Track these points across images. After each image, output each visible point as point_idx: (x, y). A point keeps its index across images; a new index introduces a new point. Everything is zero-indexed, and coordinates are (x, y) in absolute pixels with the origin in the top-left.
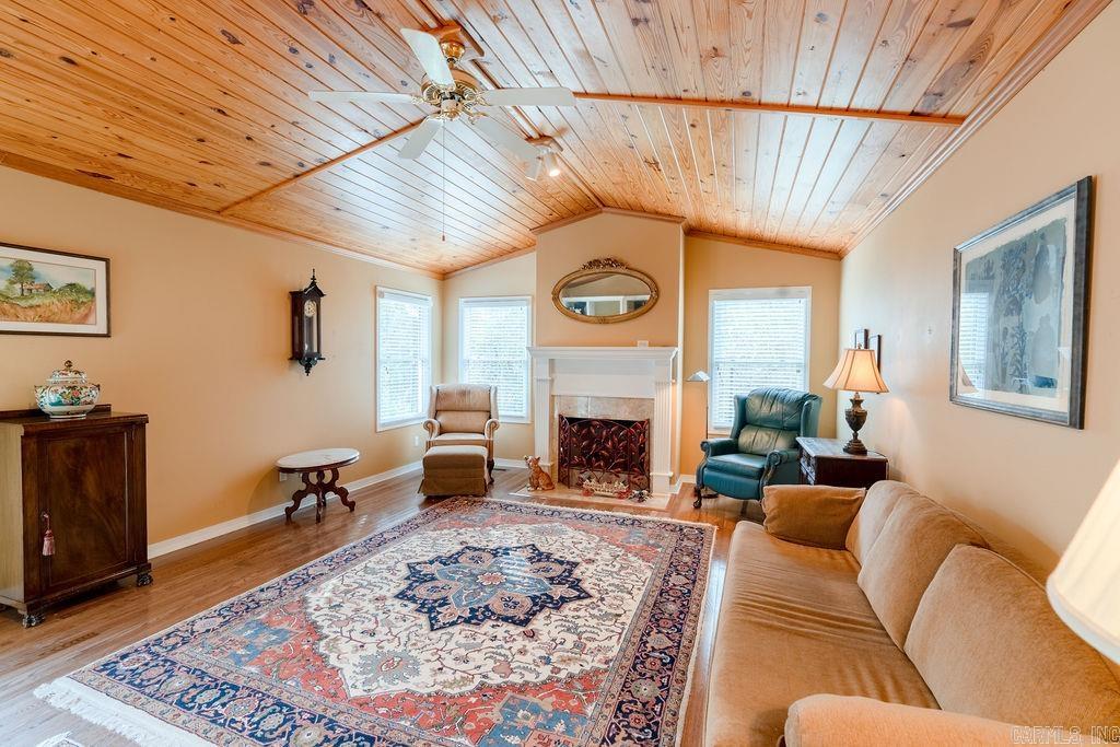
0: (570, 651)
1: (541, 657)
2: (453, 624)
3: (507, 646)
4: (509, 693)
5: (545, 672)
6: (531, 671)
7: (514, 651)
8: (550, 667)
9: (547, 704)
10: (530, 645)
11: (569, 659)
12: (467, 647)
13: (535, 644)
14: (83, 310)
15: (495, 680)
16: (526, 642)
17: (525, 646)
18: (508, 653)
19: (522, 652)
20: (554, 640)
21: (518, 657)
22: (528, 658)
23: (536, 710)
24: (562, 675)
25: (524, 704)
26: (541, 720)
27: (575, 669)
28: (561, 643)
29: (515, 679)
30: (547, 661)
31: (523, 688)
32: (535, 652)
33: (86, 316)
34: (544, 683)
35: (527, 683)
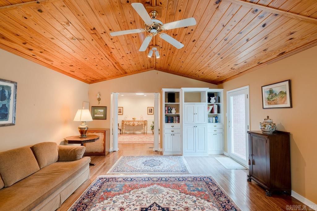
0: (107, 206)
1: (116, 202)
2: (151, 207)
3: (128, 204)
4: (122, 192)
5: (114, 199)
6: (119, 198)
7: (125, 203)
8: (113, 200)
9: (113, 192)
10: (121, 205)
11: (107, 204)
12: (140, 200)
13: (119, 206)
14: (284, 99)
15: (127, 194)
16: (122, 206)
17: (122, 204)
18: (127, 201)
19: (123, 203)
20: (113, 209)
21: (123, 201)
22: (120, 201)
23: (115, 191)
24: (109, 199)
25: (118, 191)
26: (114, 190)
27: (106, 201)
28: (110, 208)
29: (122, 196)
30: (114, 202)
31: (119, 194)
32: (119, 203)
33: (285, 101)
34: (114, 196)
35: (119, 195)
